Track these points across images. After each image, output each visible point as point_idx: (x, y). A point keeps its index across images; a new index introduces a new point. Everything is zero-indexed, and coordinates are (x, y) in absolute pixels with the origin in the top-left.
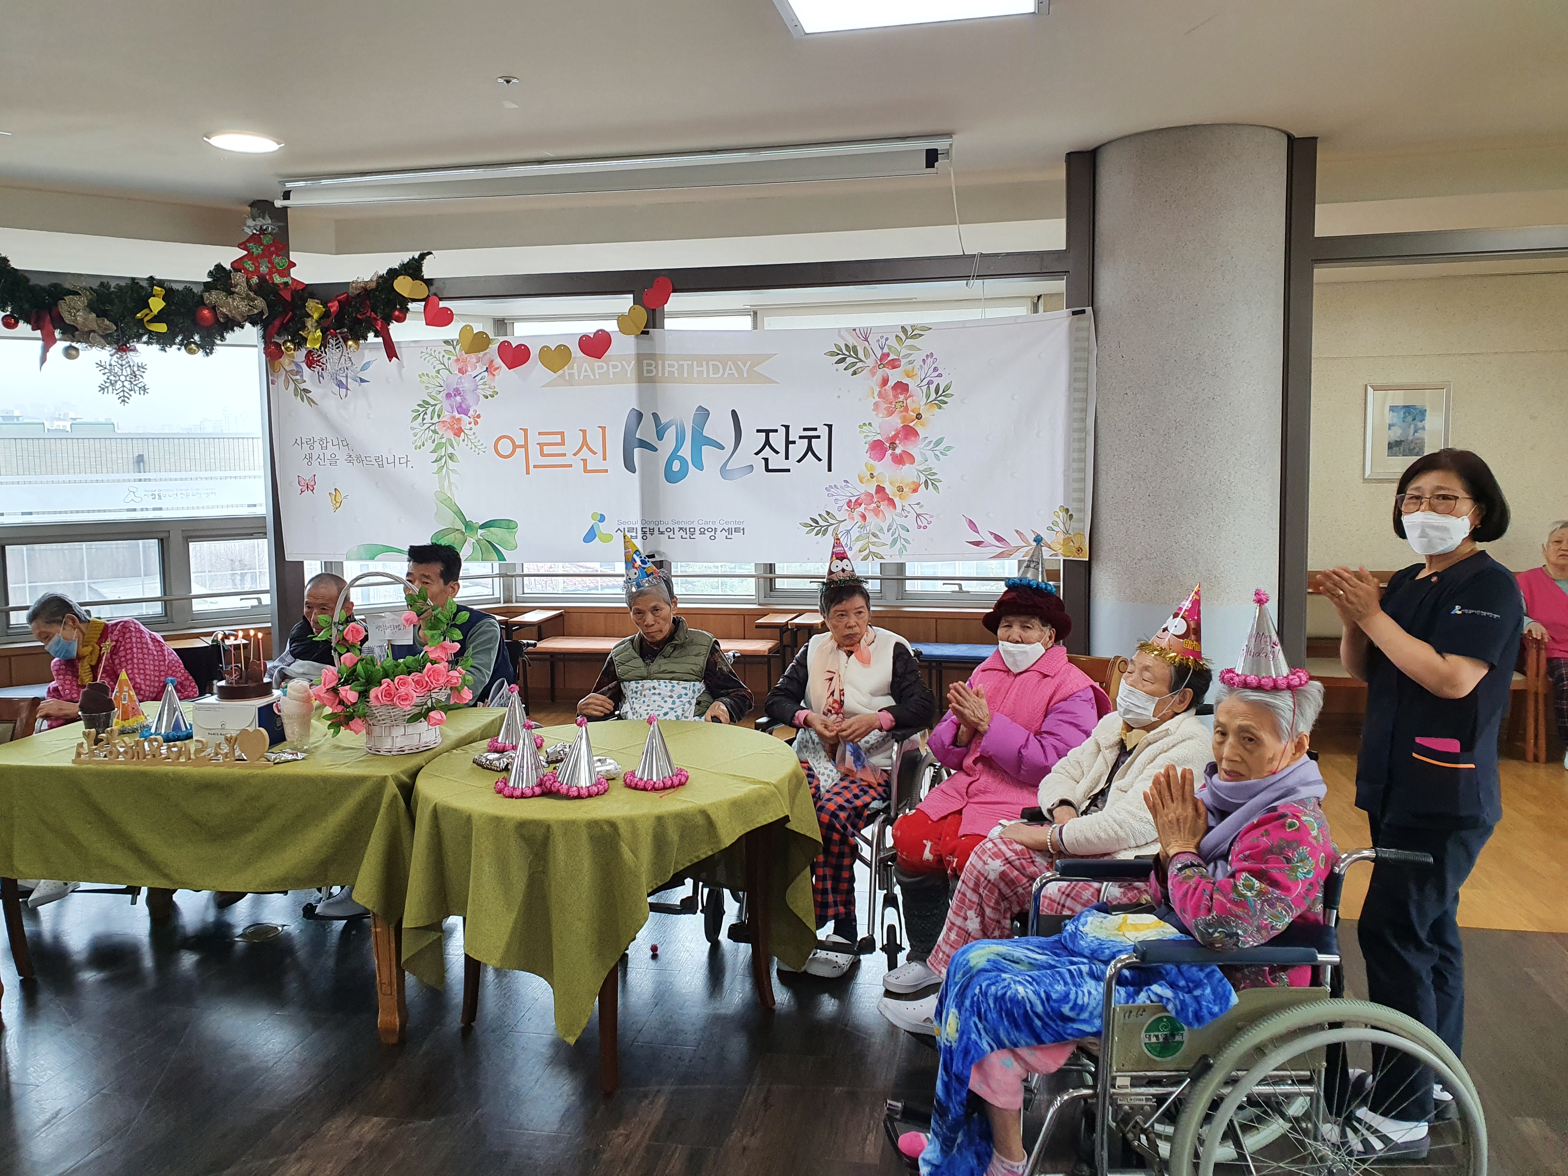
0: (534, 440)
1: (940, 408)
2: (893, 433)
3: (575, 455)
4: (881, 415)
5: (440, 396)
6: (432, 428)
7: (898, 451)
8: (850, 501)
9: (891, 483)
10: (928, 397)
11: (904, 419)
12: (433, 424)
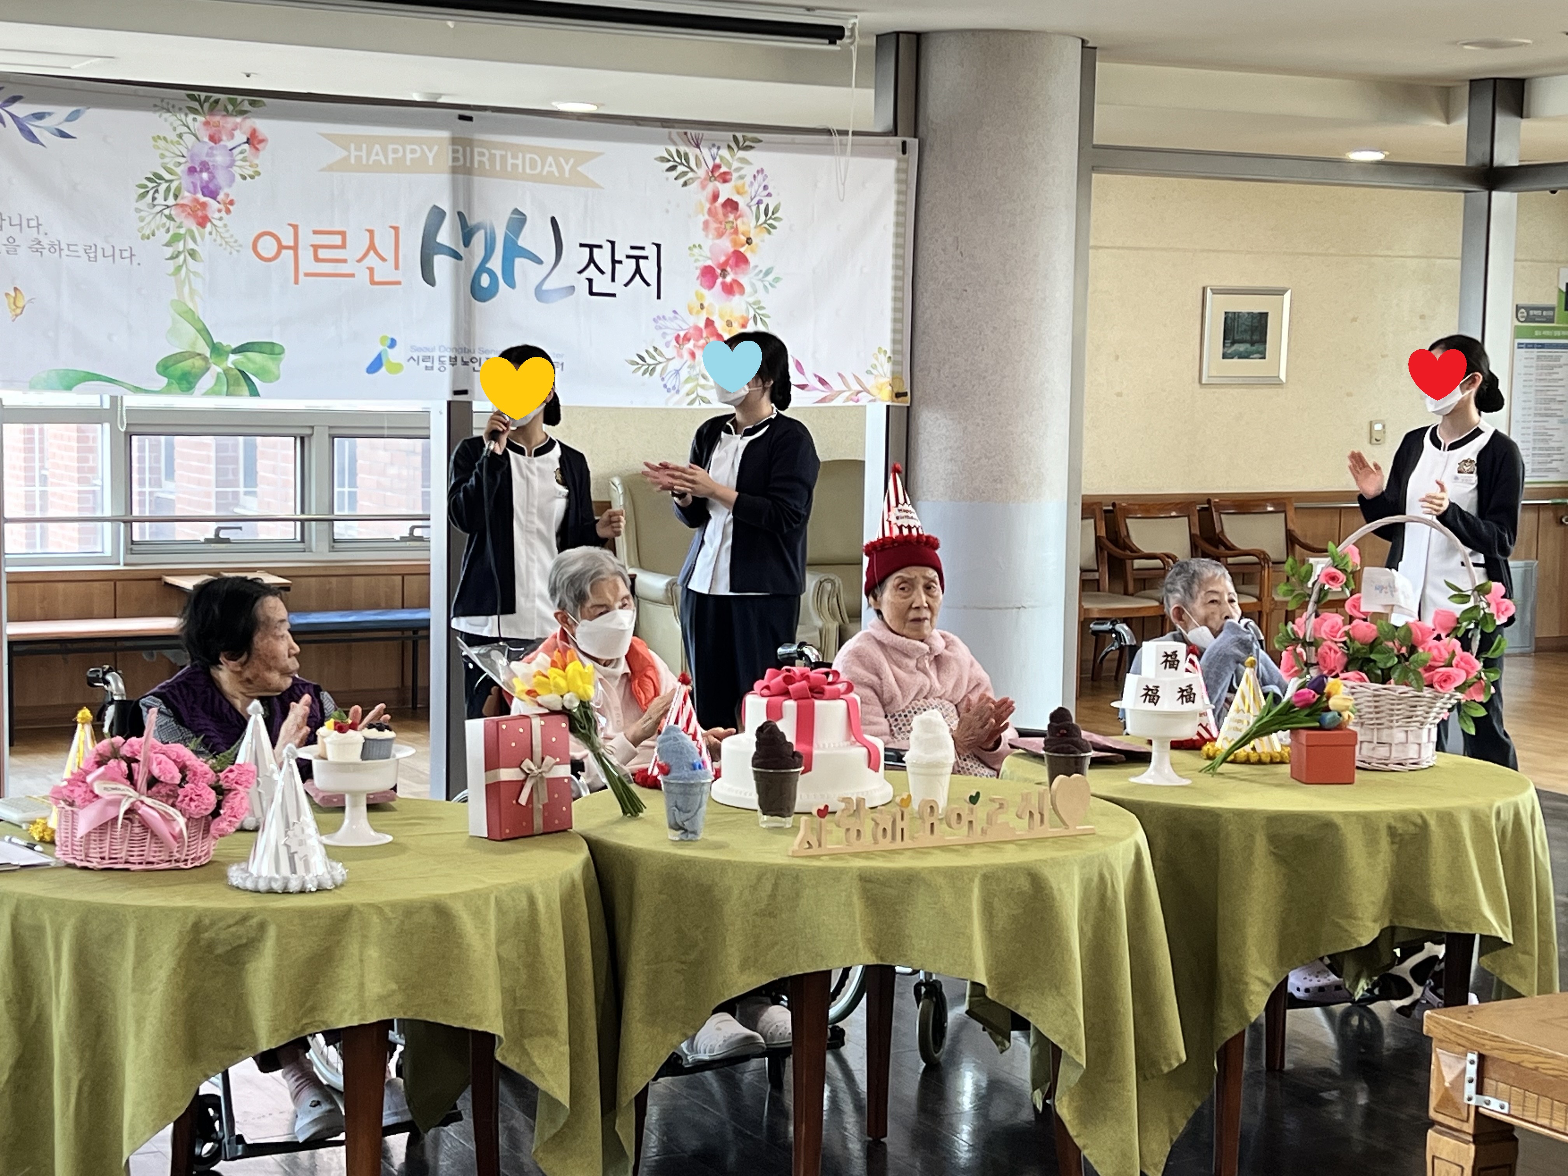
0: (307, 239)
1: (769, 232)
2: (722, 259)
3: (359, 261)
4: (711, 236)
5: (180, 170)
6: (167, 212)
7: (729, 279)
8: (678, 336)
9: (721, 316)
10: (757, 219)
11: (735, 243)
12: (168, 207)
